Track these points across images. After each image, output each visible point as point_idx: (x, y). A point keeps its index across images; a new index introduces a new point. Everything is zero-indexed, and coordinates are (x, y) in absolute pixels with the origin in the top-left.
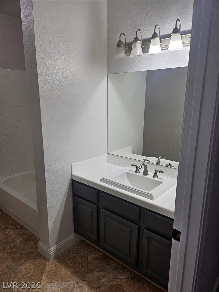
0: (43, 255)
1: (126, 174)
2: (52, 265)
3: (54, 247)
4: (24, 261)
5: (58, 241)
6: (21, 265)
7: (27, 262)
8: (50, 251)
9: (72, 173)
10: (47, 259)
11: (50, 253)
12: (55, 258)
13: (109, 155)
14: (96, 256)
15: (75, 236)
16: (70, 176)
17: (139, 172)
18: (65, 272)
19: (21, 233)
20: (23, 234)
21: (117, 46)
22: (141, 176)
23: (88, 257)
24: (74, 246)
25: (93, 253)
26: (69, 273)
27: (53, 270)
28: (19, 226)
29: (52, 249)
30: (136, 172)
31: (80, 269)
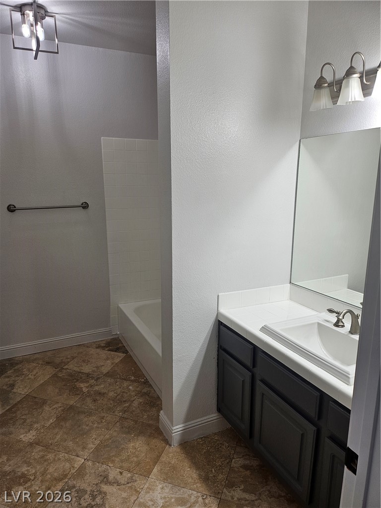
0: (165, 435)
1: (316, 326)
2: (173, 454)
3: (181, 426)
4: (135, 436)
5: (189, 417)
6: (130, 441)
7: (140, 438)
8: (174, 431)
9: (219, 309)
10: (167, 442)
11: (172, 433)
12: (180, 444)
13: (293, 287)
14: (247, 462)
15: (218, 417)
16: (216, 315)
17: (343, 326)
18: (190, 473)
19: (143, 391)
20: (146, 393)
21: (315, 88)
22: (343, 334)
23: (233, 460)
24: (215, 434)
25: (243, 456)
26: (195, 476)
27: (173, 462)
28: (143, 380)
29: (177, 429)
30: (336, 325)
31: (214, 476)
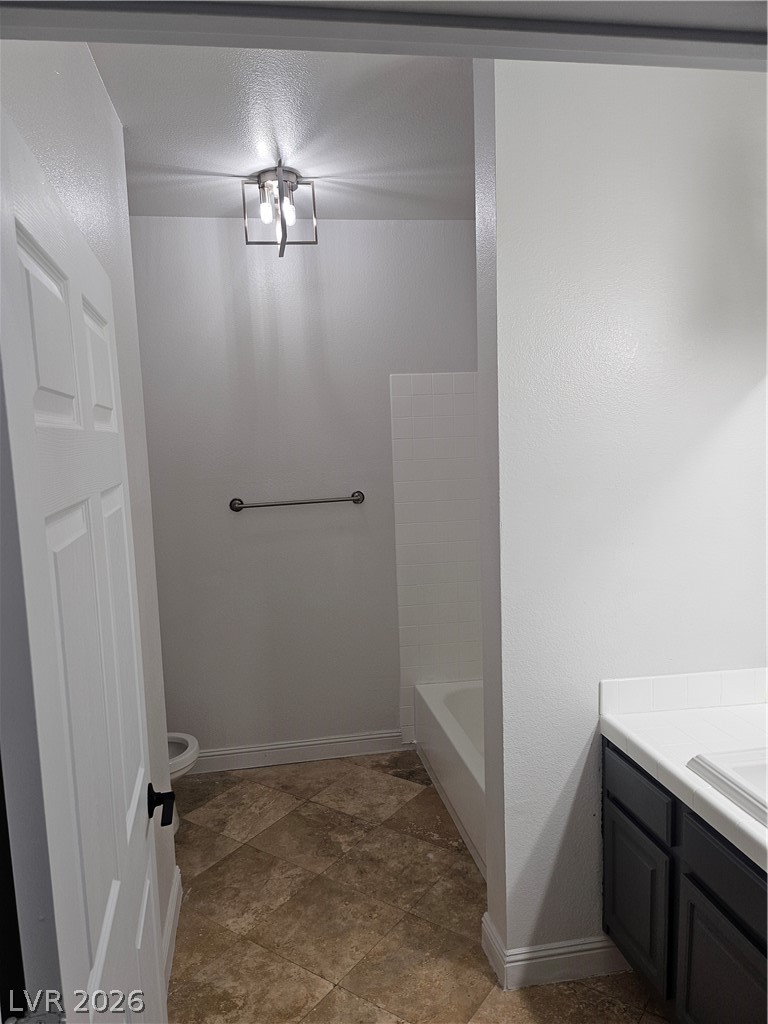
0: (491, 963)
2: (505, 1006)
3: (525, 950)
4: (432, 955)
5: (541, 935)
6: (421, 964)
7: (441, 961)
8: (508, 959)
9: (603, 712)
10: (495, 979)
11: (506, 963)
12: (521, 989)
16: (596, 723)
19: (454, 867)
20: (460, 872)
24: (599, 980)
28: (456, 844)
29: (515, 956)
